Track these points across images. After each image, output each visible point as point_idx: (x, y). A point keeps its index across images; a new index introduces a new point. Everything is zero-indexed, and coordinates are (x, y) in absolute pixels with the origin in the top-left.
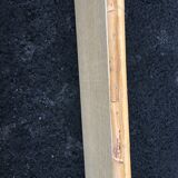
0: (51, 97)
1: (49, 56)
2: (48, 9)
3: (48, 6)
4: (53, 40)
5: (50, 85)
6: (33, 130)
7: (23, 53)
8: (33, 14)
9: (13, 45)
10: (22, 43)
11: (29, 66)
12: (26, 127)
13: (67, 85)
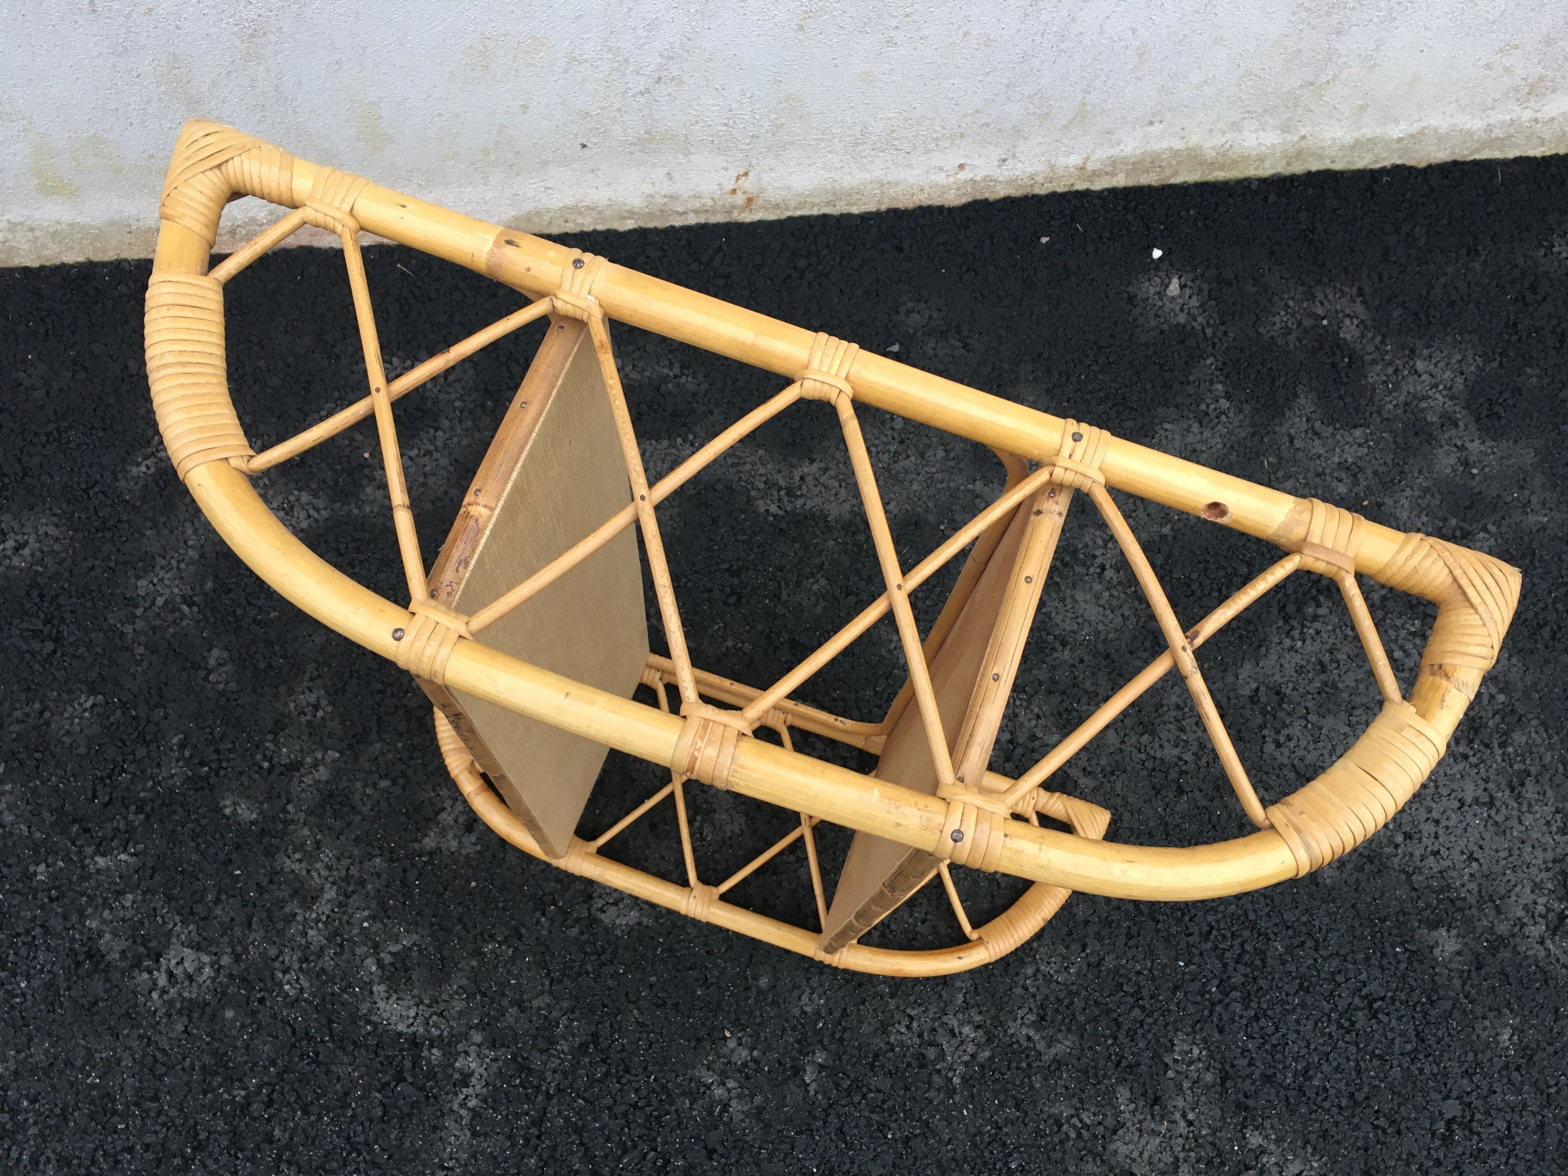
0: (310, 898)
1: (199, 909)
2: (74, 918)
3: (65, 918)
4: (158, 901)
5: (281, 904)
6: (397, 939)
7: (190, 978)
8: (89, 956)
9: (171, 1003)
10: (162, 981)
11: (226, 960)
12: (388, 959)
13: (280, 857)
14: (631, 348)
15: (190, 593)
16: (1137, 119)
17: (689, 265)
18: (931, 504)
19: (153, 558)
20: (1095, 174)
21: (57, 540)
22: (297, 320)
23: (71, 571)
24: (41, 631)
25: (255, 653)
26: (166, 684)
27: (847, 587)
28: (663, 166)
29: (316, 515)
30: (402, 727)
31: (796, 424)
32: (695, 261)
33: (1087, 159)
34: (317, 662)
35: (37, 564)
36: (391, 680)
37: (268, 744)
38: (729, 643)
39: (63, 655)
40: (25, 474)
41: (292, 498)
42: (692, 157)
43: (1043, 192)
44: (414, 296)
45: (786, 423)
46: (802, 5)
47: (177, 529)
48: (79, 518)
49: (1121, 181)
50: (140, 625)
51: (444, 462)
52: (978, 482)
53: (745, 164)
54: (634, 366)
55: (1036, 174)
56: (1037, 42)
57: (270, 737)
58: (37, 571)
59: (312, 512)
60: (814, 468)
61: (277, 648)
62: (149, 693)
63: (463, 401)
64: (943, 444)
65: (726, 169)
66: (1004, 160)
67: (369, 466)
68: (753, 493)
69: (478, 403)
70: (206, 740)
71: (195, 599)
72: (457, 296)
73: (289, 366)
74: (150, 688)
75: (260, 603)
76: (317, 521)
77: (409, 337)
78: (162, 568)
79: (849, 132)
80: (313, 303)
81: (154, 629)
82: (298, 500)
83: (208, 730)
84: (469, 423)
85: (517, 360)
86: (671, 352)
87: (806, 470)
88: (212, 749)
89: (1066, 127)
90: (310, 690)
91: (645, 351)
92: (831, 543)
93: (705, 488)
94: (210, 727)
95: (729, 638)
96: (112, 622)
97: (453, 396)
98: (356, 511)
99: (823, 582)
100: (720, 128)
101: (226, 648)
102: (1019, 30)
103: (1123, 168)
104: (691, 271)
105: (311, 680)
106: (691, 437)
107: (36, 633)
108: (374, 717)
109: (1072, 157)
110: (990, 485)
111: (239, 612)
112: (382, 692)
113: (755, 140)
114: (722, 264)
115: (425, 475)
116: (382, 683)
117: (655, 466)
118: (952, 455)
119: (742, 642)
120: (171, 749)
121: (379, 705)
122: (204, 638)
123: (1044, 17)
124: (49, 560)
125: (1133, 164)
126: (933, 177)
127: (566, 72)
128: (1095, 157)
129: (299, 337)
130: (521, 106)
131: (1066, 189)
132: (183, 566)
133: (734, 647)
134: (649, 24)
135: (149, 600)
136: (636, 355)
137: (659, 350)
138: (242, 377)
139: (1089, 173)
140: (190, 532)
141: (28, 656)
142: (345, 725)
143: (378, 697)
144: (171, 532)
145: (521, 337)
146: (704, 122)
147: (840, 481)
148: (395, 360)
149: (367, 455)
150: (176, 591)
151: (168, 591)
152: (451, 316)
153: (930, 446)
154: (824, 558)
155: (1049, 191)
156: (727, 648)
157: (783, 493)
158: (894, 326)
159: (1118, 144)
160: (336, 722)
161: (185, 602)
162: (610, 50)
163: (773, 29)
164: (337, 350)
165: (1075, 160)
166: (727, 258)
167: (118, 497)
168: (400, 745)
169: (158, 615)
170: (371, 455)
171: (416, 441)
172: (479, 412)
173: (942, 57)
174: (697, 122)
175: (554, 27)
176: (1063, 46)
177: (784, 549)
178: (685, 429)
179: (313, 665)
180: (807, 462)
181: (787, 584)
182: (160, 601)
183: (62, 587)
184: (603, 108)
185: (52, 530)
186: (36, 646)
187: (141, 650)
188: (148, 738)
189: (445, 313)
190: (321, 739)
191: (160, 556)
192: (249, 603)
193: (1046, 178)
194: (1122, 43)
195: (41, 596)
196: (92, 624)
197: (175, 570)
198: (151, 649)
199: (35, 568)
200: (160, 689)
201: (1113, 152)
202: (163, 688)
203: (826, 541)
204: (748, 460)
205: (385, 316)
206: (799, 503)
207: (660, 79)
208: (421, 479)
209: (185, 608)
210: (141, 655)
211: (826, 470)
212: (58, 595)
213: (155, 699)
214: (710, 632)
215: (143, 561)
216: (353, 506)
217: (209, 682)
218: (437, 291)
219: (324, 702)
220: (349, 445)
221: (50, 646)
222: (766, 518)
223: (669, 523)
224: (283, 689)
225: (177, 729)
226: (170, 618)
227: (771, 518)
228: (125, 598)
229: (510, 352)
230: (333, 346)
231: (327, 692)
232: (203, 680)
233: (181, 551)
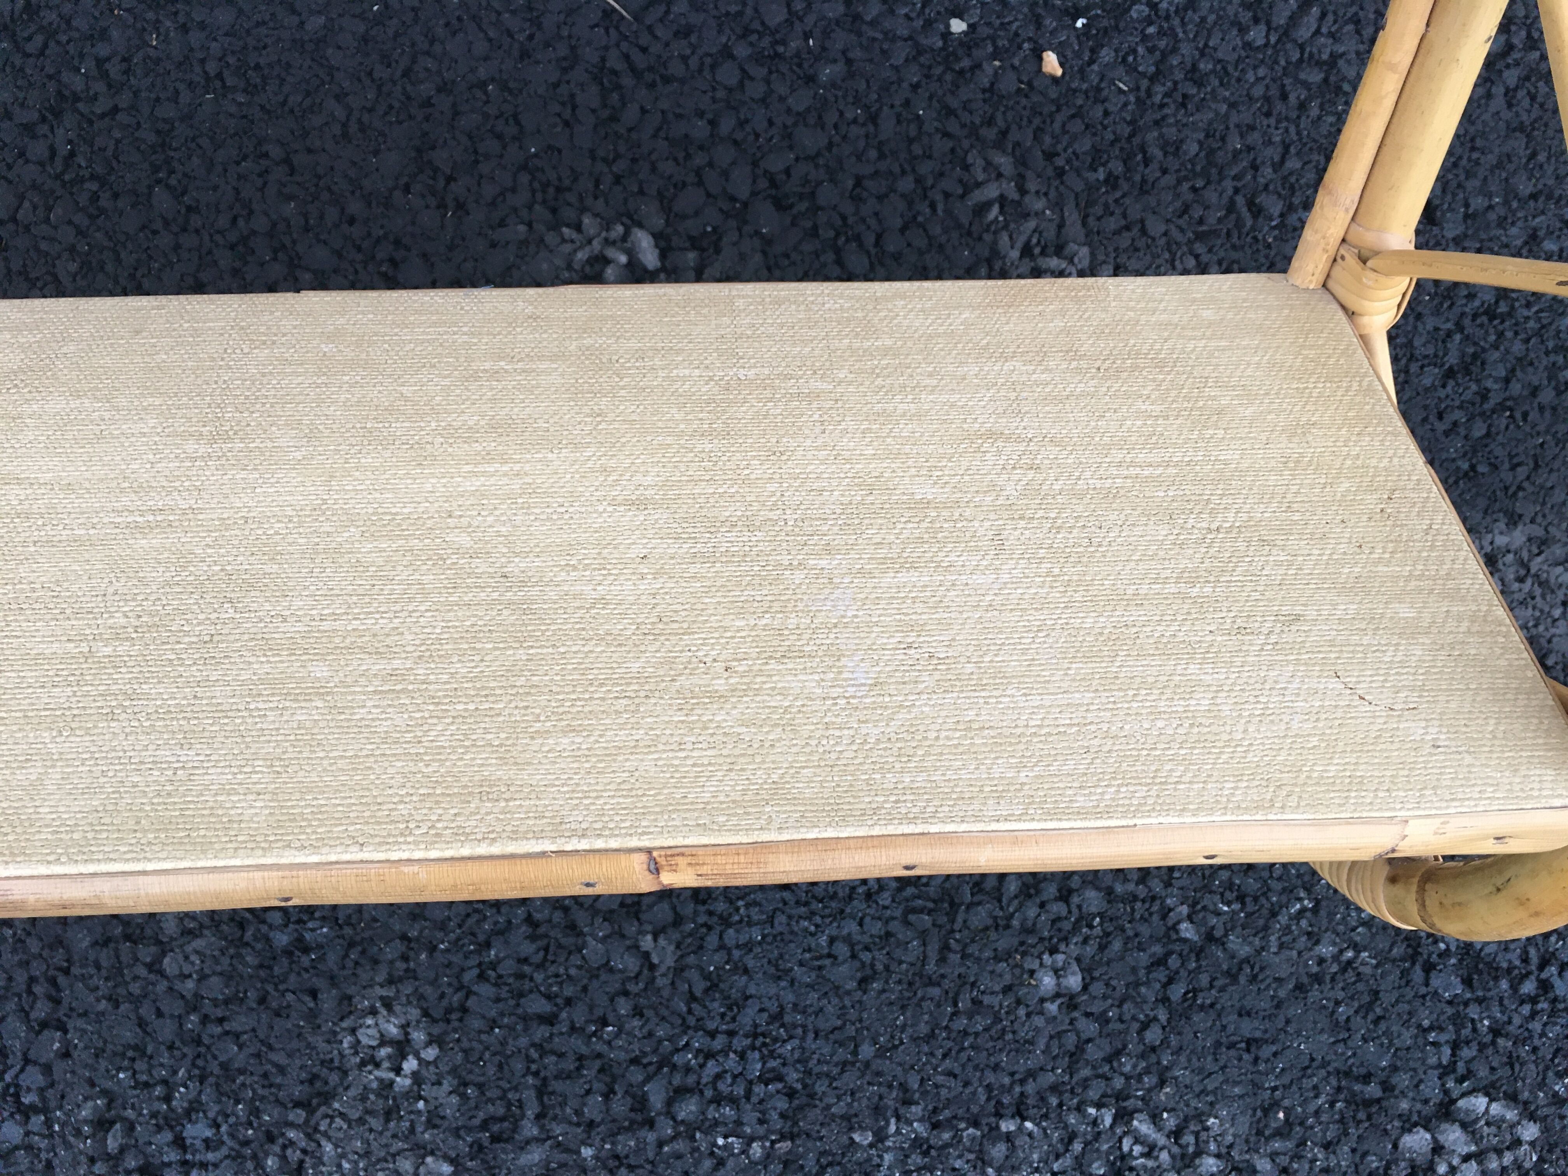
14: (1112, 223)
17: (1243, 30)
22: (371, 110)
26: (67, 972)
30: (594, 1107)
31: (1479, 430)
32: (1256, 20)
34: (404, 937)
36: (569, 991)
37: (292, 1134)
38: (1326, 950)
44: (633, 69)
45: (1455, 424)
57: (298, 1115)
60: (1518, 537)
62: (30, 992)
70: (154, 1115)
72: (728, 74)
73: (352, 221)
74: (32, 980)
77: (620, 166)
80: (406, 73)
83: (158, 1091)
85: (858, 238)
86: (1200, 237)
87: (1501, 541)
88: (168, 1136)
90: (388, 1005)
91: (1144, 231)
94: (165, 1082)
95: (1328, 936)
104: (1247, 45)
105: (391, 981)
108: (530, 1080)
112: (550, 1020)
114: (1318, 32)
116: (549, 997)
119: (1357, 948)
120: (78, 1133)
121: (543, 1053)
129: (376, 153)
133: (1336, 958)
137: (1175, 233)
138: (244, 240)
142: (464, 1096)
143: (541, 1032)
145: (867, 183)
148: (587, 220)
152: (712, 123)
156: (1321, 961)
160: (447, 1085)
164: (457, 188)
166: (1330, 18)
168: (587, 1152)
179: (399, 946)
188: (26, 1100)
189: (701, 114)
190: (412, 1130)
200: (53, 982)
202: (61, 980)
205: (567, 114)
211: (1543, 543)
213: (41, 1010)
214: (1283, 919)
217: (161, 973)
218: (684, 59)
219: (418, 1036)
224: (328, 1001)
225: (93, 1084)
229: (844, 218)
230: (450, 179)
231: (426, 1013)
232: (150, 967)
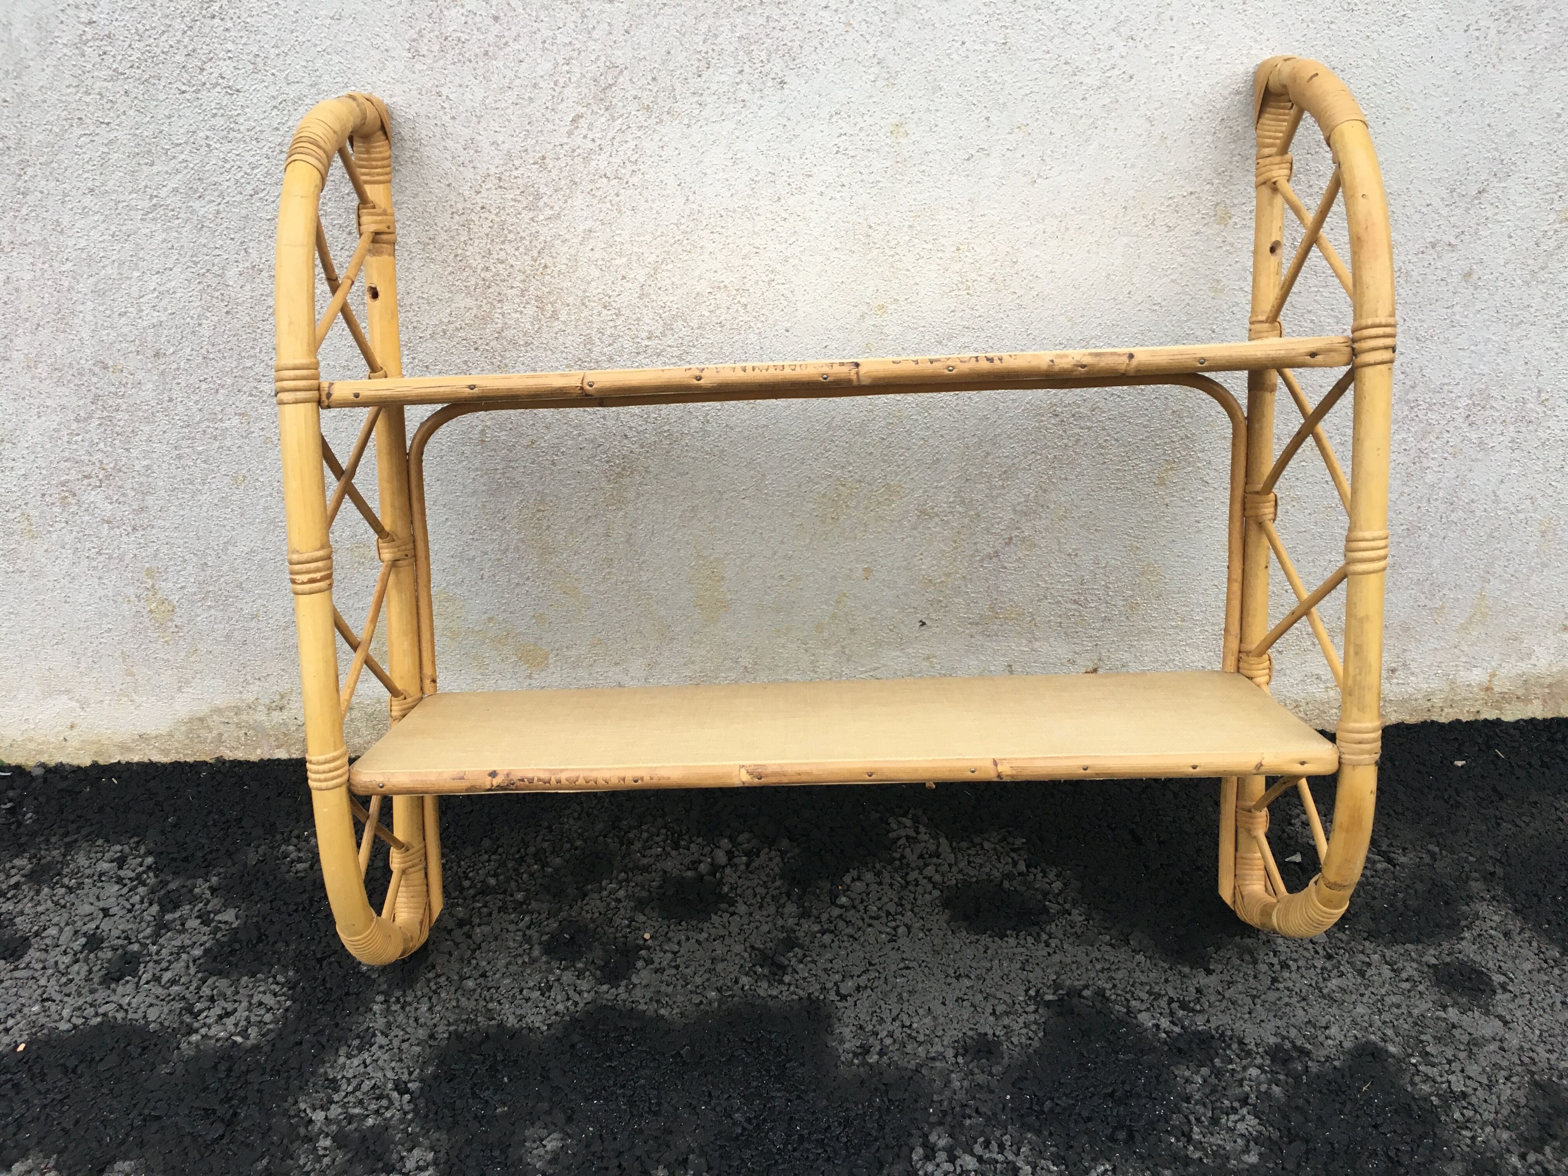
15: (405, 1077)
16: (1548, 622)
18: (1390, 1032)
19: (374, 1035)
20: (1505, 698)
21: (269, 1010)
23: (274, 1045)
24: (214, 1111)
25: (467, 1156)
27: (1289, 1130)
28: (1004, 655)
29: (577, 998)
33: (1493, 675)
35: (239, 1034)
39: (231, 1142)
40: (259, 940)
41: (552, 978)
42: (1037, 645)
43: (1443, 720)
46: (1164, 454)
47: (410, 1005)
48: (303, 988)
49: (1537, 710)
50: (335, 1111)
51: (738, 948)
52: (1450, 1009)
53: (1095, 657)
54: (969, 862)
55: (1433, 693)
56: (1423, 510)
58: (235, 1042)
59: (571, 993)
60: (1214, 980)
61: (496, 1153)
63: (766, 888)
64: (1387, 963)
65: (1074, 663)
66: (1393, 671)
67: (648, 948)
68: (1133, 1003)
69: (783, 890)
71: (409, 1085)
73: (576, 849)
75: (486, 1094)
76: (576, 1004)
78: (381, 1047)
79: (1212, 620)
81: (350, 1119)
82: (558, 980)
84: (772, 909)
87: (1203, 982)
89: (1464, 628)
92: (1254, 1072)
93: (1067, 994)
96: (302, 1106)
97: (756, 881)
98: (624, 996)
99: (1251, 1120)
100: (1069, 606)
101: (432, 1148)
102: (1402, 494)
103: (1538, 691)
106: (1044, 937)
107: (208, 1113)
109: (1476, 671)
110: (1470, 1013)
111: (459, 1104)
113: (1107, 625)
115: (713, 960)
117: (1001, 965)
118: (1404, 975)
122: (408, 1135)
123: (1430, 478)
124: (253, 1032)
125: (1550, 686)
126: (1311, 689)
127: (915, 529)
128: (1503, 672)
130: (865, 570)
131: (1471, 718)
132: (405, 1046)
134: (1005, 472)
135: (354, 1083)
136: (972, 852)
139: (1497, 697)
140: (424, 1008)
141: (187, 1140)
144: (403, 1008)
145: (837, 830)
146: (1053, 597)
147: (1254, 997)
149: (647, 936)
150: (390, 1074)
151: (380, 1074)
153: (1369, 965)
154: (1247, 1089)
155: (1451, 718)
157: (1175, 1005)
158: (1290, 838)
159: (1529, 656)
161: (396, 1088)
162: (963, 502)
163: (1131, 482)
165: (1477, 676)
167: (354, 968)
169: (361, 1102)
170: (651, 937)
171: (706, 925)
172: (784, 899)
173: (1316, 524)
174: (1046, 597)
175: (909, 473)
176: (1454, 517)
177: (1187, 1073)
178: (1037, 929)
180: (1203, 973)
181: (1198, 1120)
182: (367, 1085)
183: (257, 1062)
184: (948, 575)
185: (269, 1000)
186: (201, 1127)
187: (328, 1142)
191: (382, 1033)
192: (474, 1094)
193: (1445, 700)
194: (1521, 516)
195: (230, 1070)
196: (278, 1106)
197: (396, 1050)
198: (340, 1140)
199: (234, 1038)
201: (1524, 667)
203: (1245, 1068)
204: (1122, 966)
206: (1200, 1020)
207: (1011, 539)
208: (708, 964)
209: (395, 1094)
210: (325, 1149)
212: (248, 1071)
215: (362, 1038)
216: (621, 989)
220: (629, 926)
221: (219, 1128)
222: (1155, 1035)
223: (1024, 1031)
226: (373, 1107)
227: (1164, 1035)
228: (327, 1079)
233: (409, 1030)
